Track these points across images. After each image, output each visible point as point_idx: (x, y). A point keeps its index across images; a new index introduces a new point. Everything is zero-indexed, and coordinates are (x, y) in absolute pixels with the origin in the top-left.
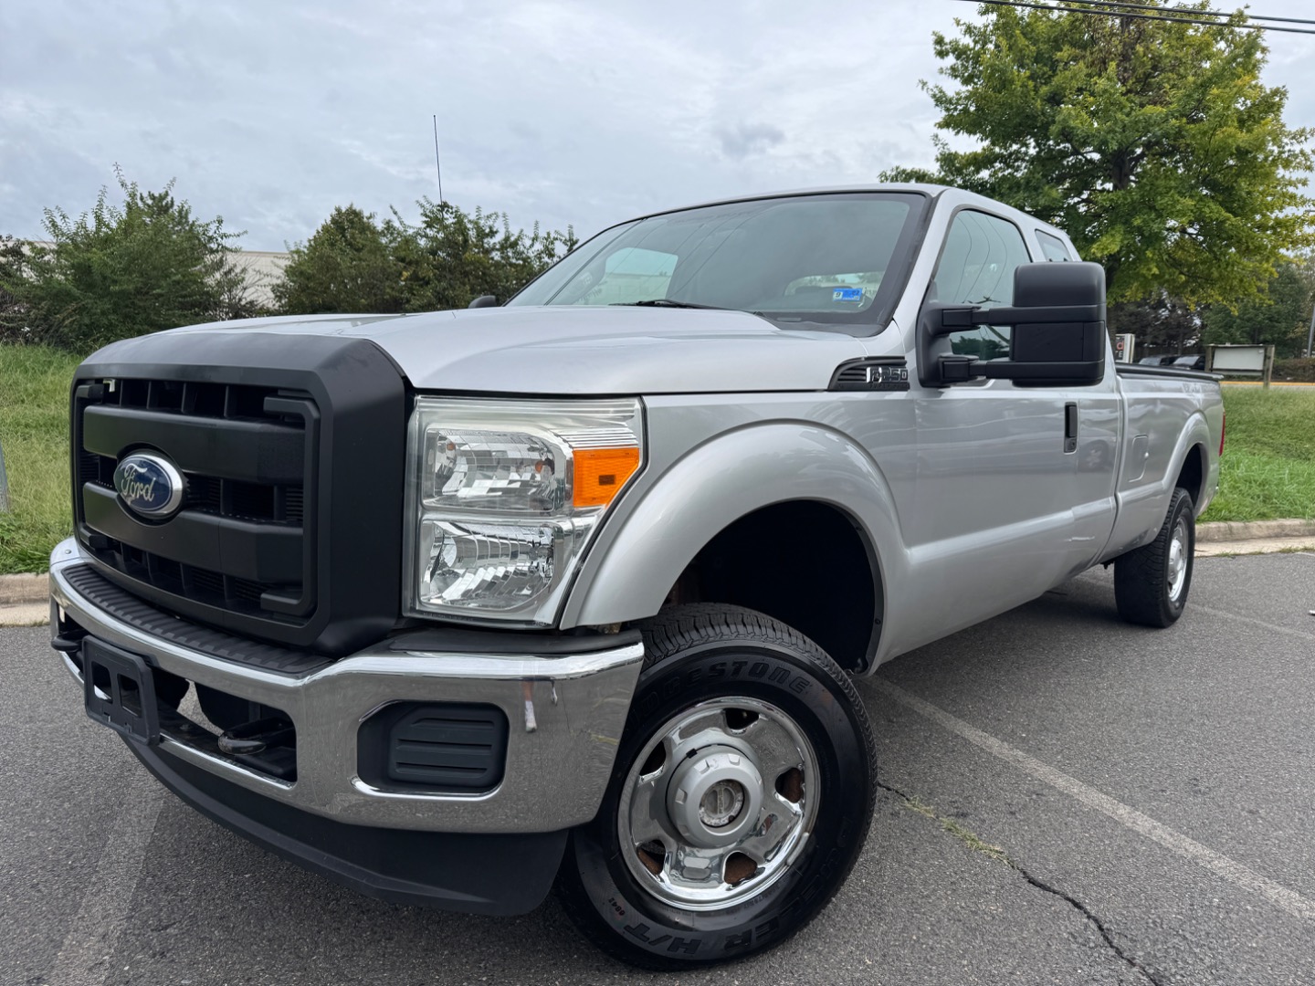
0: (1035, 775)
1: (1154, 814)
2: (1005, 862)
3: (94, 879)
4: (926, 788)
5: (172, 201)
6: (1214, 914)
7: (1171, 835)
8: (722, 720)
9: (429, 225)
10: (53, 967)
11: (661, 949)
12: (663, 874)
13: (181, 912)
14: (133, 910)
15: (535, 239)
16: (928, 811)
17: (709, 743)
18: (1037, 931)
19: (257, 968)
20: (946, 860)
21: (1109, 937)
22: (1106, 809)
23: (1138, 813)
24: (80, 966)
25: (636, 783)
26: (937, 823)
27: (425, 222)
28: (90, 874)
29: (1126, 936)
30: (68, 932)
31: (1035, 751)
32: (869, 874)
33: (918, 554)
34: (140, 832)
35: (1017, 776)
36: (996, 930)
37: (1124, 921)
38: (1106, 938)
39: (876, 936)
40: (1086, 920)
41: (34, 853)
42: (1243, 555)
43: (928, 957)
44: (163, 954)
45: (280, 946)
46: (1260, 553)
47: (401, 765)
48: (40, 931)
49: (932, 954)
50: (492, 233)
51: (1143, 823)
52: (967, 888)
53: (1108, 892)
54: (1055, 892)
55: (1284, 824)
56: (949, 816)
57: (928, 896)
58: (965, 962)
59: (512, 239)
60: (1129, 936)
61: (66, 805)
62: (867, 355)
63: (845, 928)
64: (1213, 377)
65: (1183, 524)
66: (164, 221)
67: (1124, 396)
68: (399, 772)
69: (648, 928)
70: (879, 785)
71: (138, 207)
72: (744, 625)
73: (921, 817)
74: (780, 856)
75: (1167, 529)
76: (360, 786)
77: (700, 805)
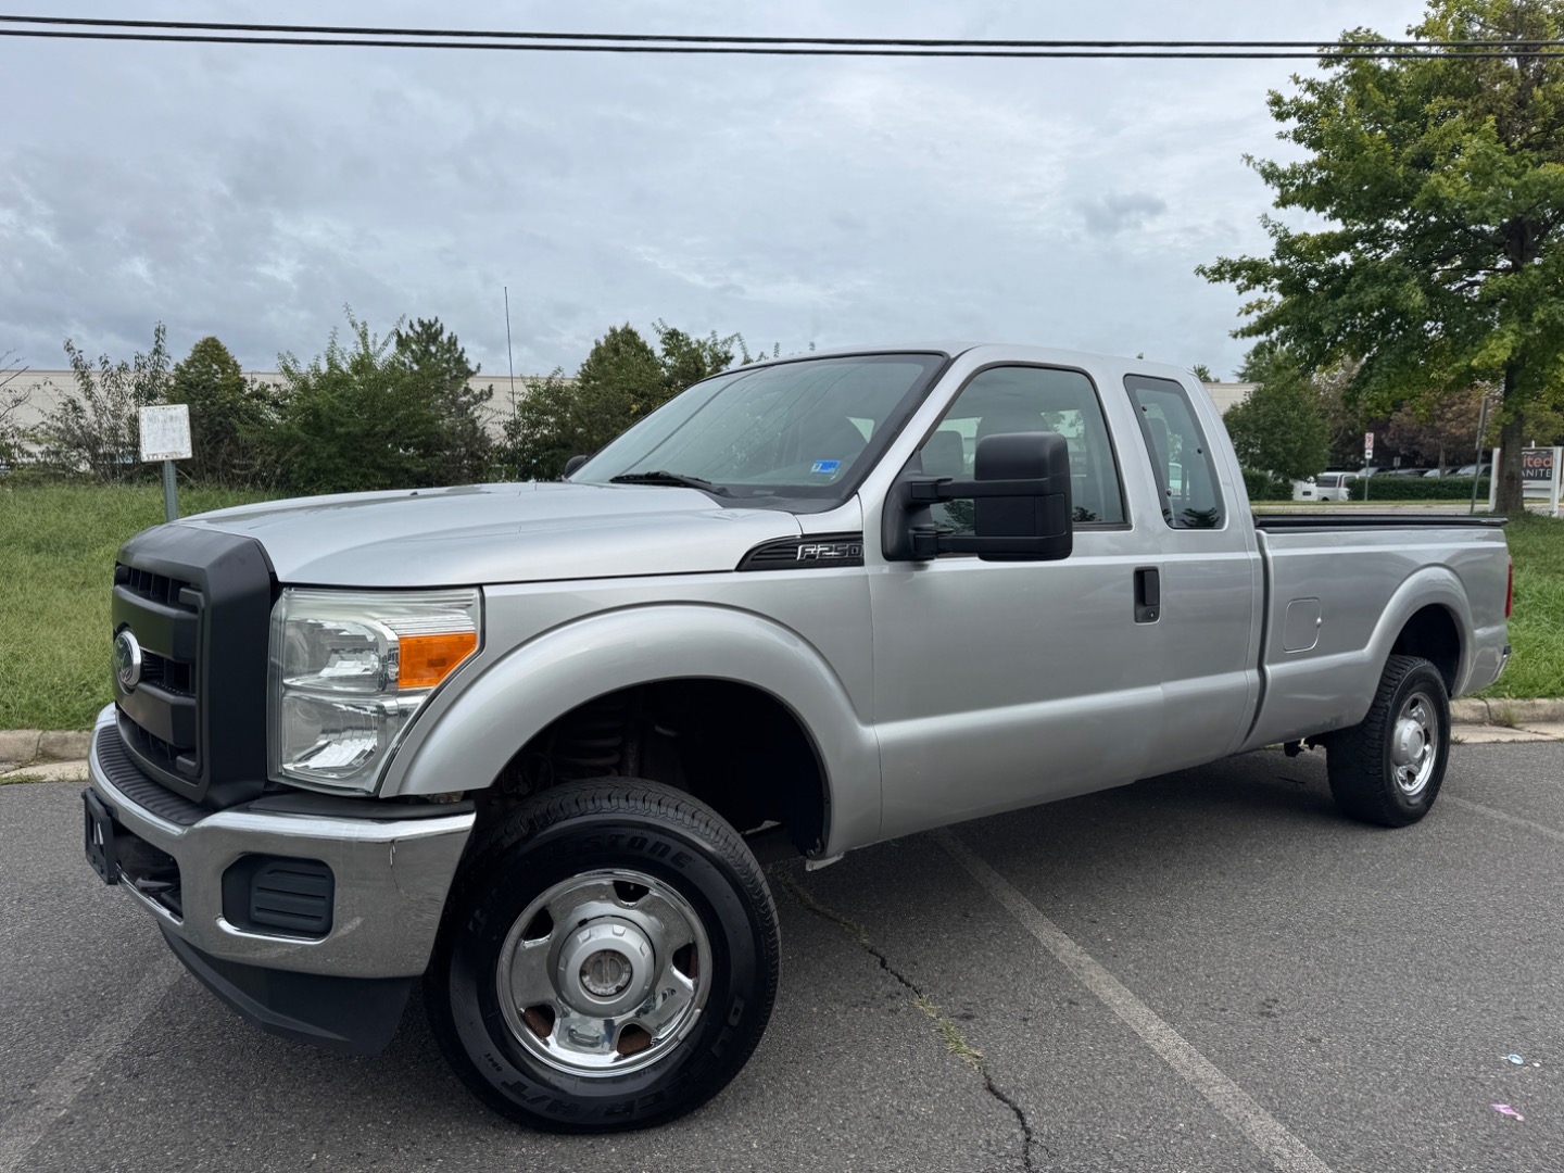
0: (1086, 982)
1: (1189, 1033)
2: (976, 1067)
3: (115, 1010)
4: (949, 987)
5: (442, 328)
6: (1166, 1138)
7: (1190, 1055)
8: (612, 891)
10: (46, 1077)
11: (539, 1109)
12: (551, 1039)
13: (169, 1043)
14: (133, 1038)
16: (930, 1010)
17: (602, 914)
18: (953, 1135)
19: (205, 1094)
20: (913, 1060)
21: (1030, 1149)
22: (1137, 1024)
23: (1171, 1030)
24: (68, 1078)
25: (517, 944)
26: (933, 1023)
28: (114, 1005)
29: (1048, 1150)
30: (72, 1051)
31: (1107, 958)
32: (820, 1065)
33: (880, 733)
34: (173, 972)
35: (1064, 982)
36: (910, 1130)
37: (1058, 1136)
38: (1025, 1150)
40: (1016, 1131)
41: (79, 984)
43: (819, 1148)
44: (136, 1076)
45: (234, 1078)
47: (259, 909)
48: (51, 1049)
49: (825, 1145)
51: (1168, 1041)
52: (912, 1089)
53: (1064, 1106)
54: (1005, 1101)
55: (1339, 1056)
56: (951, 1017)
57: (864, 1092)
58: (852, 1156)
60: (1051, 1150)
61: (126, 945)
62: (805, 533)
63: (755, 1113)
64: (1484, 520)
65: (1422, 701)
66: (433, 349)
67: (1270, 553)
68: (258, 915)
69: (526, 1087)
70: (901, 979)
71: (407, 335)
72: (627, 800)
73: (921, 1015)
74: (671, 1031)
75: (1387, 707)
76: (224, 925)
77: (582, 973)
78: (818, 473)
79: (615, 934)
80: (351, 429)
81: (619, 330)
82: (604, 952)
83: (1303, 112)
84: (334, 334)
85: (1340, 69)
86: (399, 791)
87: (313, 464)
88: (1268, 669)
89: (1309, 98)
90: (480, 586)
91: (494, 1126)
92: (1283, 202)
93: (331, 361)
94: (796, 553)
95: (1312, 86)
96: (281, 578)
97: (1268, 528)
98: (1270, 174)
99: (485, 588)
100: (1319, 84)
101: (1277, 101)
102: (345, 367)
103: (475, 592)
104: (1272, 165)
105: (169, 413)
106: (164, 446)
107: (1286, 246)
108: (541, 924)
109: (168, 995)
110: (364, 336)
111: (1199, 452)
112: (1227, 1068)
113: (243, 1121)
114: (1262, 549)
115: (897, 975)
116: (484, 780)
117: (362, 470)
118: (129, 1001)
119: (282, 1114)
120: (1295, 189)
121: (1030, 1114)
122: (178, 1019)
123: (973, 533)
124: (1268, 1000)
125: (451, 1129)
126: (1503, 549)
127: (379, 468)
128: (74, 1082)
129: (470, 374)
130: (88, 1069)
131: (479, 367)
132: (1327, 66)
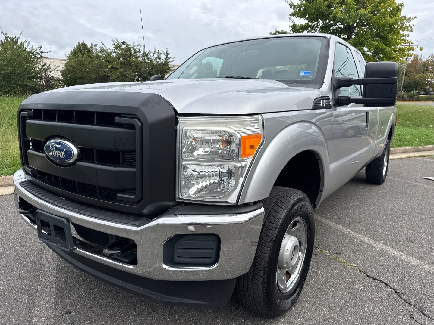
0: (357, 238)
1: (400, 250)
2: (358, 270)
3: (38, 295)
4: (323, 244)
6: (431, 285)
7: (408, 257)
9: (116, 48)
13: (75, 306)
15: (154, 53)
16: (327, 253)
18: (377, 295)
20: (338, 270)
21: (400, 295)
22: (384, 249)
23: (394, 250)
26: (331, 257)
27: (114, 47)
29: (405, 295)
31: (354, 229)
35: (351, 238)
37: (403, 289)
38: (399, 296)
39: (324, 300)
40: (391, 290)
42: (396, 159)
46: (401, 158)
47: (179, 257)
50: (139, 51)
51: (398, 254)
53: (395, 279)
54: (377, 280)
56: (334, 254)
59: (146, 53)
60: (407, 295)
62: (320, 96)
68: (179, 260)
73: (325, 255)
81: (81, 44)
86: (244, 201)
88: (376, 142)
90: (261, 114)
94: (321, 103)
96: (179, 111)
98: (291, 5)
103: (260, 117)
109: (56, 285)
118: (42, 290)
121: (388, 283)
122: (69, 295)
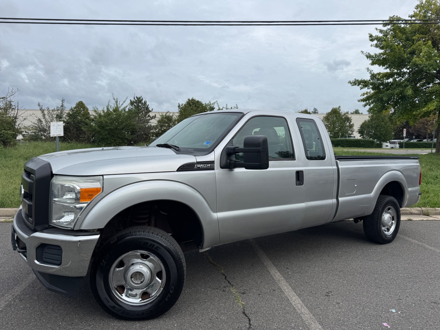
0: (280, 285)
1: (303, 300)
2: (242, 307)
5: (142, 99)
7: (302, 306)
8: (140, 256)
11: (119, 313)
12: (124, 295)
14: (23, 291)
17: (137, 262)
18: (229, 325)
19: (37, 306)
20: (225, 304)
25: (114, 269)
26: (234, 295)
30: (7, 293)
31: (288, 278)
32: (199, 305)
33: (218, 215)
35: (274, 285)
36: (218, 323)
39: (184, 320)
40: (247, 325)
41: (13, 276)
44: (21, 300)
45: (46, 302)
47: (45, 258)
49: (194, 326)
51: (297, 302)
53: (262, 318)
54: (247, 316)
55: (344, 308)
56: (239, 293)
57: (209, 312)
62: (197, 161)
63: (178, 317)
64: (411, 157)
65: (392, 208)
66: (140, 105)
67: (340, 167)
68: (44, 259)
69: (116, 307)
70: (229, 282)
71: (133, 101)
72: (144, 232)
73: (231, 292)
74: (155, 294)
75: (379, 210)
76: (36, 262)
77: (131, 277)
78: (205, 145)
79: (140, 267)
80: (111, 127)
81: (190, 99)
82: (137, 272)
83: (378, 39)
84: (109, 102)
85: (389, 27)
86: (80, 228)
87: (101, 137)
88: (340, 199)
89: (381, 35)
90: (103, 175)
91: (109, 317)
92: (373, 64)
93: (108, 109)
94: (194, 167)
95: (381, 31)
96: (54, 173)
97: (339, 160)
98: (369, 56)
99: (104, 176)
100: (383, 30)
101: (371, 36)
102: (111, 110)
103: (101, 177)
104: (369, 53)
105: (58, 124)
106: (56, 132)
107: (373, 76)
108: (121, 264)
109: (35, 280)
110: (117, 102)
111: (318, 139)
112: (311, 309)
113: (45, 313)
114: (337, 165)
115: (228, 281)
116: (102, 226)
117: (114, 138)
118: (25, 281)
119: (55, 312)
120: (376, 60)
121: (252, 320)
122: (36, 286)
123: (243, 162)
124: (329, 292)
125: (98, 318)
126: (419, 165)
127: (119, 138)
128: (5, 302)
129: (150, 111)
130: (10, 298)
131: (152, 110)
132: (385, 26)
